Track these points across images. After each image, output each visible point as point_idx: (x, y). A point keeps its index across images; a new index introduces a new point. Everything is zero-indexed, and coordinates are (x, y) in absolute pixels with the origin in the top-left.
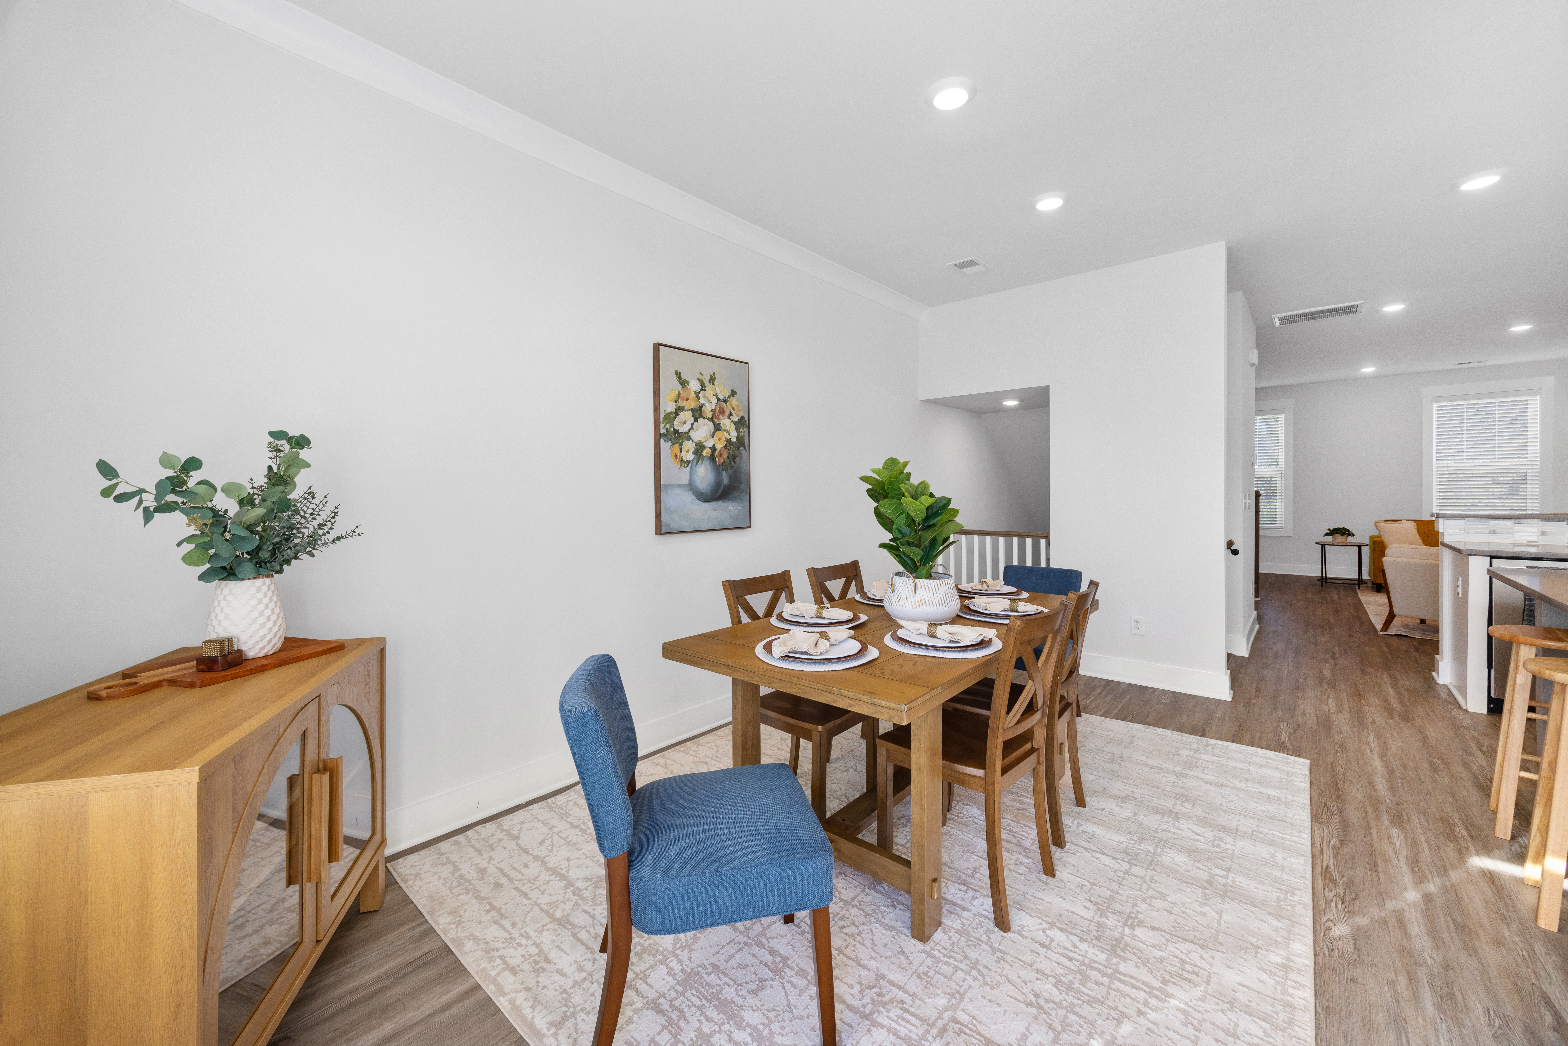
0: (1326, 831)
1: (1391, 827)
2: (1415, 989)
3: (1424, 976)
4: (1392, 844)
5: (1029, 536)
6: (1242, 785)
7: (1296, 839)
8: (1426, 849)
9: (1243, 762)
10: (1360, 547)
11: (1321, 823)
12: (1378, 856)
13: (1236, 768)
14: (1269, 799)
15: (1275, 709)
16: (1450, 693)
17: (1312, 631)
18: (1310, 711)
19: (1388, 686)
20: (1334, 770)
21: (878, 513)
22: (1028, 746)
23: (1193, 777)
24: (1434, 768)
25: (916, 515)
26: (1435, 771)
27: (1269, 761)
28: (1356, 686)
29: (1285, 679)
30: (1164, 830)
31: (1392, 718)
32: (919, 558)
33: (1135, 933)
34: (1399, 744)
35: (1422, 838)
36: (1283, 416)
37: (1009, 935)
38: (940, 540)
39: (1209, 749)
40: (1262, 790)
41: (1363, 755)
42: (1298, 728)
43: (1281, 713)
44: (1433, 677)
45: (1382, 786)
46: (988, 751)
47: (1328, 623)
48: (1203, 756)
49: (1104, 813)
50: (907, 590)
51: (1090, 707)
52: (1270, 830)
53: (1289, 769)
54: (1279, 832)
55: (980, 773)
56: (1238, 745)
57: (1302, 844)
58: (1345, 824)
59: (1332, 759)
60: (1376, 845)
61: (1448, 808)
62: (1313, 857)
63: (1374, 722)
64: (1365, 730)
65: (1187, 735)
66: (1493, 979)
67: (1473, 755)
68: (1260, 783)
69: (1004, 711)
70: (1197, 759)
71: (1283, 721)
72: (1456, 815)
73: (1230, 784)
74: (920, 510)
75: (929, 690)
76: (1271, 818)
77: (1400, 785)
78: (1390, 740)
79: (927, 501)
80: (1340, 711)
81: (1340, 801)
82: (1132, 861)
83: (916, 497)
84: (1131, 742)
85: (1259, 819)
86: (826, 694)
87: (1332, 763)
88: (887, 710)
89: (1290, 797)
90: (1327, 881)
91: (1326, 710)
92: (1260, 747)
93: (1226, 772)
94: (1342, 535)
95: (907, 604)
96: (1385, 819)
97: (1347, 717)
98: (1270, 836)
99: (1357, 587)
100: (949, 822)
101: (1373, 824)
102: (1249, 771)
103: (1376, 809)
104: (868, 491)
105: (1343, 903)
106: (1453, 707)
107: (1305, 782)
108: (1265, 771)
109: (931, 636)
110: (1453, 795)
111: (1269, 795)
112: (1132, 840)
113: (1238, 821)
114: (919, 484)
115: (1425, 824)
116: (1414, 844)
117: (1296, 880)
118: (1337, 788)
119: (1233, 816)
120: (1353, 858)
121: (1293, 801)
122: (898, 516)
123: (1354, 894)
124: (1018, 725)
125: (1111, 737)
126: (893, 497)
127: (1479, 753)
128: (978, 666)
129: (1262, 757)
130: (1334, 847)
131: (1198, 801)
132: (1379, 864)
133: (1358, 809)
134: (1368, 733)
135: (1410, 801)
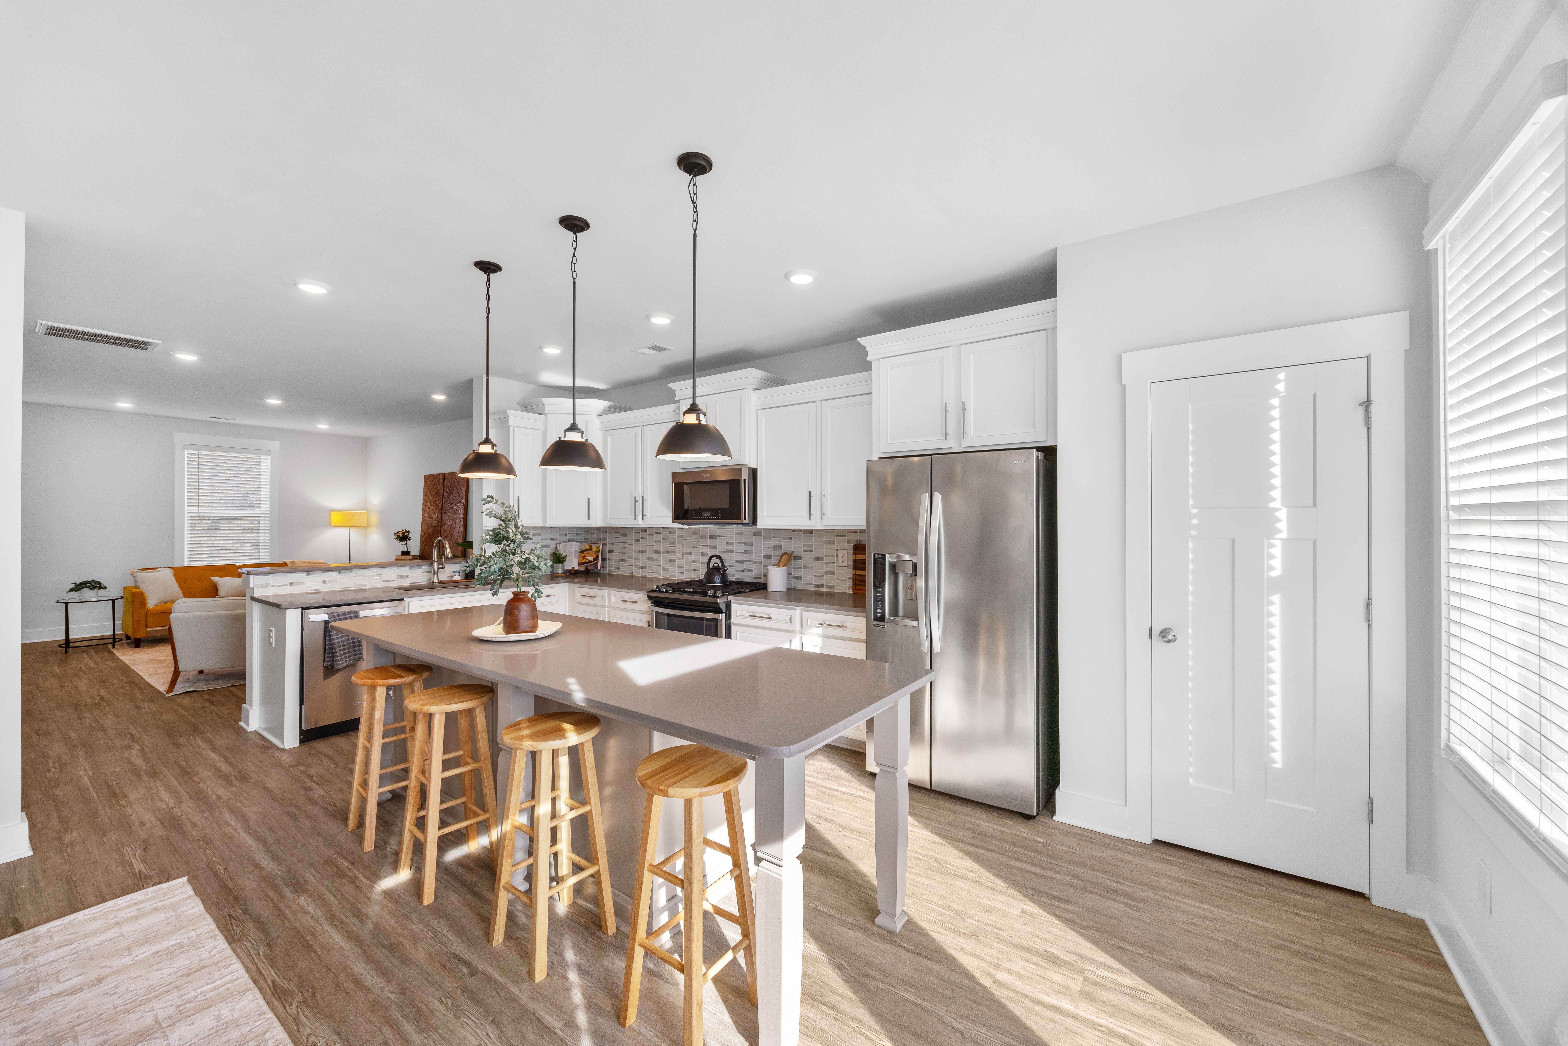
0: (248, 944)
1: (297, 897)
2: (399, 1032)
3: (397, 1013)
4: (307, 913)
6: (127, 960)
7: (229, 977)
8: (332, 898)
9: (109, 928)
10: (113, 601)
11: (239, 940)
12: (305, 935)
13: (102, 943)
14: (170, 953)
15: (104, 834)
16: (262, 738)
17: (87, 715)
18: (147, 817)
19: (209, 752)
20: (215, 873)
23: (44, 1001)
24: (294, 818)
26: (295, 820)
28: (178, 765)
29: (91, 789)
31: (232, 785)
34: (254, 809)
35: (324, 890)
39: (45, 942)
40: (155, 948)
41: (230, 838)
42: (146, 845)
43: (114, 837)
44: (241, 727)
45: (265, 861)
47: (102, 699)
48: (42, 960)
52: (196, 990)
53: (170, 901)
54: (207, 984)
56: (86, 911)
57: (237, 979)
58: (260, 924)
59: (205, 860)
60: (296, 924)
61: (323, 848)
62: (255, 982)
63: (219, 798)
64: (217, 810)
66: (429, 972)
67: (311, 789)
68: (147, 941)
70: (35, 969)
71: (123, 846)
72: (332, 851)
73: (109, 971)
76: (188, 975)
77: (278, 850)
78: (243, 808)
80: (179, 802)
81: (241, 902)
85: (176, 987)
87: (208, 864)
89: (192, 934)
90: (283, 998)
91: (164, 806)
92: (116, 896)
93: (92, 958)
94: (91, 589)
96: (287, 892)
97: (190, 804)
98: (200, 998)
99: (110, 646)
101: (282, 905)
102: (122, 935)
103: (276, 889)
105: (308, 1006)
106: (272, 750)
107: (197, 906)
108: (143, 923)
110: (319, 834)
111: (167, 949)
113: (153, 1009)
115: (318, 875)
116: (320, 899)
117: (257, 1024)
118: (230, 890)
119: (142, 1008)
120: (287, 954)
121: (198, 936)
123: (310, 990)
127: (314, 786)
129: (129, 906)
130: (267, 956)
131: (76, 1028)
132: (310, 942)
133: (261, 899)
134: (221, 813)
135: (295, 861)
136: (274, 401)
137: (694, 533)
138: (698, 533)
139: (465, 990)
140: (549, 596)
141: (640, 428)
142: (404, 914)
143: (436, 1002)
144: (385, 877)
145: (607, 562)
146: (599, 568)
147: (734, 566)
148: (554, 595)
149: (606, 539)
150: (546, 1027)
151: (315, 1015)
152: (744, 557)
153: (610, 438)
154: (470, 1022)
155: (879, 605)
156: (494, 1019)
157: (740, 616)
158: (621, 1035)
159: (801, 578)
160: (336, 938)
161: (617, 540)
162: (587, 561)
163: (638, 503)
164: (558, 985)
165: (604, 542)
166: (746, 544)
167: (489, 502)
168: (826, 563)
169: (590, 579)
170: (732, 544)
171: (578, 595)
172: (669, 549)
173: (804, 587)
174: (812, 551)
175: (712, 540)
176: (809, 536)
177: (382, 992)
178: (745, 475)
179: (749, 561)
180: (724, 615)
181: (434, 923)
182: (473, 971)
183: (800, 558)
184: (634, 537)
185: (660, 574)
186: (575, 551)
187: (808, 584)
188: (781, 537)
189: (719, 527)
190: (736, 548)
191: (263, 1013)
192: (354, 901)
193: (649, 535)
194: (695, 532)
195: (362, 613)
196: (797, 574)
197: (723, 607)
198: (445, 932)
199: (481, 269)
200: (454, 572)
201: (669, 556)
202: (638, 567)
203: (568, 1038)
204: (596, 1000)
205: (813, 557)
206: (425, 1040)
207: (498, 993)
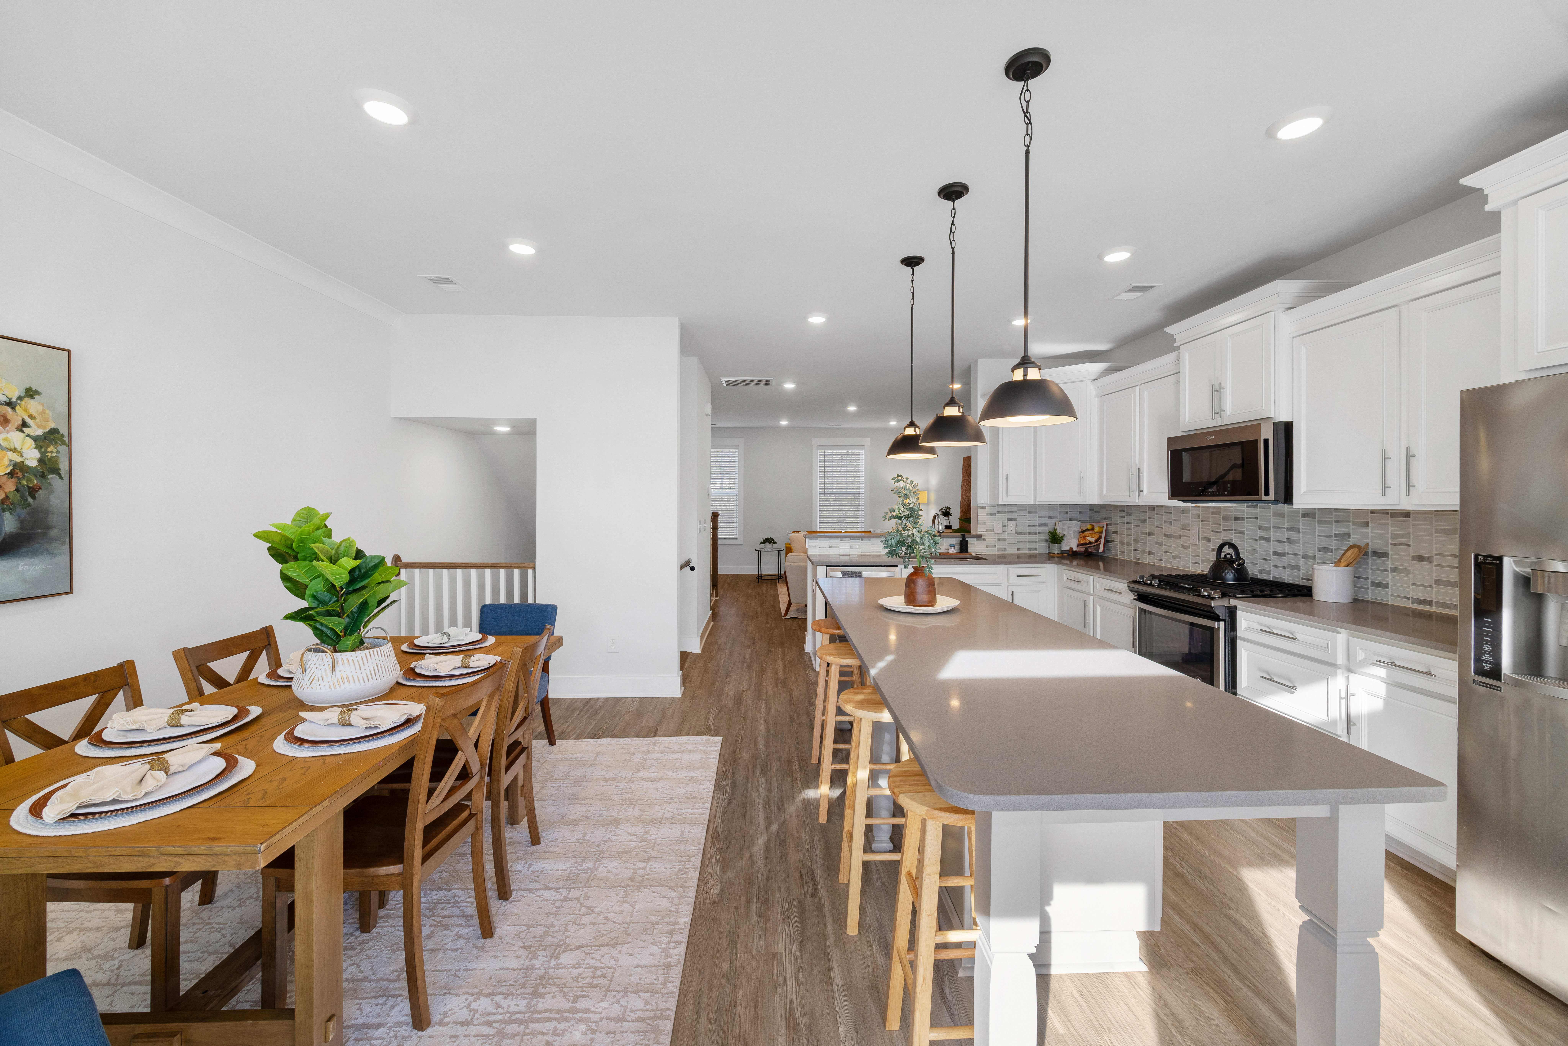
1: (760, 777)
2: (748, 906)
3: (756, 892)
4: (758, 790)
5: (515, 567)
6: (674, 775)
7: (701, 811)
8: (776, 787)
10: (779, 551)
12: (748, 805)
13: (672, 760)
14: (690, 781)
15: (710, 696)
16: (810, 660)
17: (745, 622)
18: (731, 693)
19: (780, 660)
20: (735, 741)
21: (284, 577)
22: (465, 814)
23: (639, 779)
25: (336, 579)
27: (696, 746)
28: (762, 664)
29: (721, 668)
30: (606, 841)
31: (777, 687)
32: (342, 627)
33: (560, 961)
34: (777, 706)
35: (775, 779)
36: (737, 451)
37: (430, 1031)
38: (373, 602)
40: (687, 774)
41: (756, 722)
42: (721, 710)
43: (713, 699)
44: (804, 650)
45: (761, 744)
46: (406, 843)
47: (756, 614)
48: (651, 756)
49: (557, 843)
50: (323, 668)
51: (567, 731)
52: (685, 809)
53: (707, 749)
54: (691, 809)
55: (396, 869)
57: (704, 814)
58: (734, 785)
59: (737, 731)
60: (749, 795)
61: (793, 750)
62: (710, 821)
63: (767, 693)
64: (761, 701)
65: (642, 739)
66: (790, 875)
68: (686, 768)
69: (423, 796)
70: (645, 760)
71: (713, 706)
72: (796, 755)
73: (665, 776)
74: (341, 574)
75: (307, 809)
76: (688, 798)
77: (771, 740)
78: (773, 704)
79: (349, 563)
80: (749, 689)
81: (735, 766)
82: (572, 885)
83: (333, 560)
84: (595, 759)
85: (680, 802)
86: (136, 859)
87: (736, 734)
88: (234, 856)
89: (704, 774)
90: (714, 839)
91: (741, 689)
92: (693, 735)
93: (664, 766)
94: (769, 543)
95: (322, 684)
96: (758, 770)
97: (752, 692)
98: (684, 815)
99: (776, 581)
100: (382, 921)
101: (751, 778)
102: (681, 759)
103: (754, 766)
104: (269, 549)
105: (720, 854)
106: (809, 670)
107: (716, 758)
108: (691, 756)
109: (344, 725)
110: (797, 739)
111: (690, 777)
112: (576, 862)
113: (665, 809)
114: (341, 542)
115: (778, 767)
116: (769, 785)
117: (694, 848)
118: (735, 755)
119: (662, 806)
120: (733, 812)
121: (705, 777)
122: (314, 578)
123: (728, 844)
124: (445, 802)
125: (579, 759)
126: (305, 559)
128: (393, 754)
129: (693, 744)
130: (724, 807)
131: (638, 801)
132: (748, 811)
133: (744, 769)
134: (762, 703)
135: (774, 752)
136: (852, 408)
137: (1213, 513)
138: (1219, 513)
139: (801, 905)
140: (1035, 576)
141: (1137, 388)
142: (804, 822)
143: (780, 900)
144: (811, 788)
145: (1112, 545)
146: (1101, 550)
147: (1270, 560)
148: (1040, 576)
149: (1111, 519)
150: (830, 975)
151: (720, 861)
152: (1286, 548)
153: (1105, 404)
154: (788, 932)
155: (1488, 648)
156: (803, 941)
157: (1248, 629)
158: (878, 1033)
159: (1386, 586)
160: (760, 817)
161: (1122, 520)
162: (1087, 542)
163: (1134, 476)
164: (861, 948)
165: (1109, 522)
166: (1289, 529)
167: (899, 481)
168: (1437, 566)
169: (1090, 562)
170: (1268, 529)
171: (1066, 578)
172: (1182, 533)
173: (1390, 601)
174: (1408, 545)
175: (1239, 523)
176: (1403, 521)
177: (758, 871)
178: (1267, 433)
179: (1295, 554)
180: (1222, 624)
181: (816, 839)
182: (815, 894)
183: (1385, 555)
184: (1142, 516)
185: (1170, 563)
186: (1075, 531)
187: (1399, 597)
188: (1349, 522)
189: (1250, 505)
190: (1272, 535)
191: (699, 844)
192: (785, 795)
193: (1157, 514)
194: (1216, 512)
195: (865, 574)
196: (1380, 579)
197: (1222, 614)
198: (818, 851)
199: (906, 265)
200: (950, 546)
201: (1182, 541)
202: (1144, 552)
203: (838, 1000)
204: (880, 984)
205: (1411, 554)
206: (757, 924)
207: (818, 923)
